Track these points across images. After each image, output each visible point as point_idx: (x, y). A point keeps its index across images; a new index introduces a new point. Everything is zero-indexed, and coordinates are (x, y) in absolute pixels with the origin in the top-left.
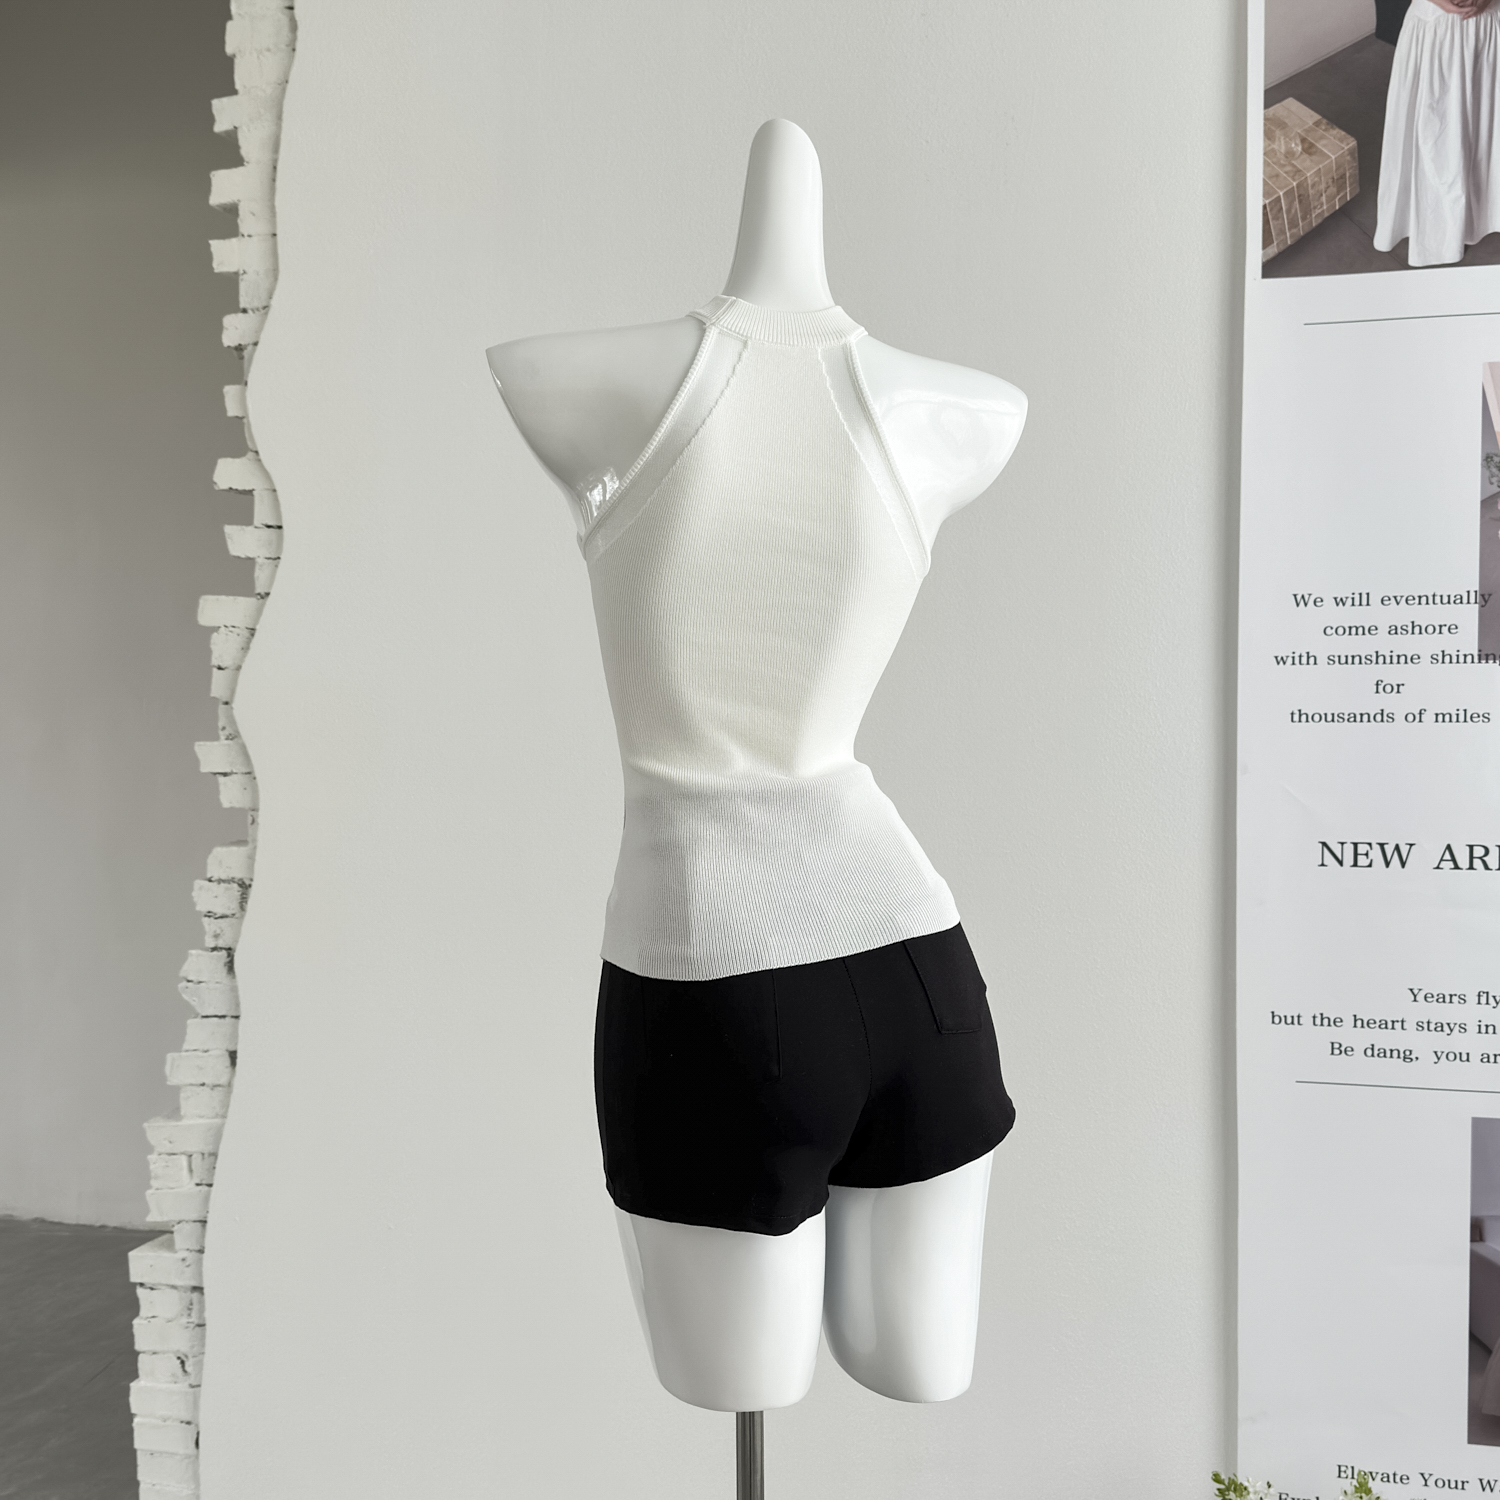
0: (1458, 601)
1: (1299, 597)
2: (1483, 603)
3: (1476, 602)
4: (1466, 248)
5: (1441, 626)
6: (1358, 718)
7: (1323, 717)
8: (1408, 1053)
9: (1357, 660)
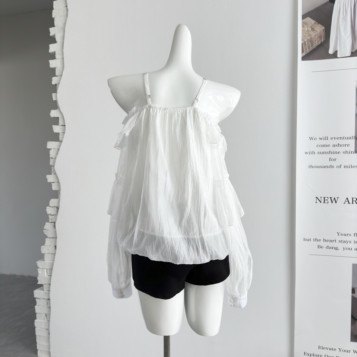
0: (350, 139)
1: (311, 138)
2: (356, 139)
3: (354, 139)
4: (352, 52)
5: (345, 145)
6: (325, 167)
7: (317, 167)
8: (337, 248)
9: (325, 153)
